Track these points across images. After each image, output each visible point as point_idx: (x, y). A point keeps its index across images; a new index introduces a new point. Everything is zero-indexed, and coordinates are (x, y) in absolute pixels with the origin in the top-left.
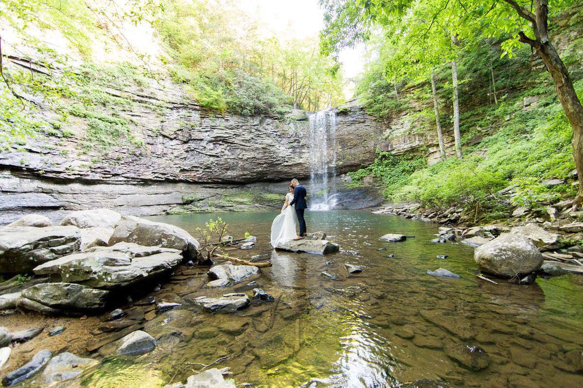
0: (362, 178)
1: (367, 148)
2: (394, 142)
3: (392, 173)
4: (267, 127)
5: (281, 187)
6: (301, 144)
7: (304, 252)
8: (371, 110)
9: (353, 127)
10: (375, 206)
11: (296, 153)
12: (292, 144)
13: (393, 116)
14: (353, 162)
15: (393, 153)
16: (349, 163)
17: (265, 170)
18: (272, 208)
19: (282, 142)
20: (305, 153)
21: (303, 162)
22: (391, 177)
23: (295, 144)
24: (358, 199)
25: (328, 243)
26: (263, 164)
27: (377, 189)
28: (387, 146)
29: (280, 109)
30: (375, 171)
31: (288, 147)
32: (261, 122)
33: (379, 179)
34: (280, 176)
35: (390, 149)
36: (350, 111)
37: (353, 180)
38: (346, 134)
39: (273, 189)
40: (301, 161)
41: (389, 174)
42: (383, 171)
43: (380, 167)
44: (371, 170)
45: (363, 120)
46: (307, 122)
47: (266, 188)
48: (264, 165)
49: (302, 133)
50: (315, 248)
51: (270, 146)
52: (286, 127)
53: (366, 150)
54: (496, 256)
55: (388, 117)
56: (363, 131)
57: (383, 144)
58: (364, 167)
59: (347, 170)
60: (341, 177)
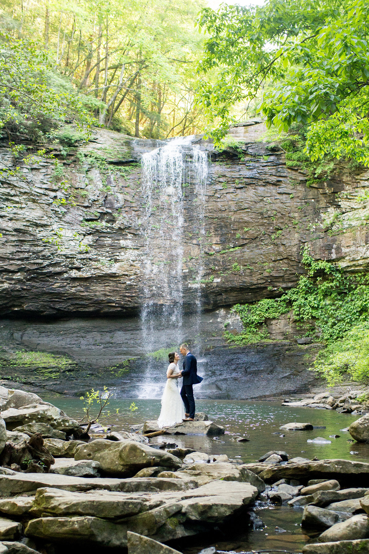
0: (267, 321)
1: (282, 249)
2: (345, 241)
3: (338, 313)
4: (30, 176)
5: (58, 334)
6: (116, 226)
7: (183, 434)
8: (295, 156)
9: (250, 194)
10: (295, 392)
11: (103, 246)
12: (93, 224)
13: (345, 179)
14: (247, 279)
15: (342, 265)
16: (237, 282)
17: (18, 287)
19: (68, 218)
20: (125, 248)
21: (120, 272)
22: (334, 324)
23: (102, 224)
24: (256, 373)
25: (212, 424)
26: (14, 272)
27: (301, 350)
28: (329, 248)
29: (67, 131)
30: (300, 307)
31: (83, 230)
32: (17, 162)
33: (307, 326)
34: (57, 306)
35: (334, 256)
36: (245, 153)
37: (247, 324)
38: (233, 208)
39: (35, 340)
40: (115, 269)
41: (331, 316)
42: (317, 308)
43: (311, 298)
44: (290, 303)
45: (274, 179)
46: (136, 170)
47: (17, 335)
48: (18, 276)
49: (120, 197)
50: (196, 430)
51: (37, 225)
52: (80, 180)
53: (280, 254)
55: (333, 179)
56: (274, 207)
57: (320, 243)
58: (272, 296)
59: (232, 299)
60: (216, 316)
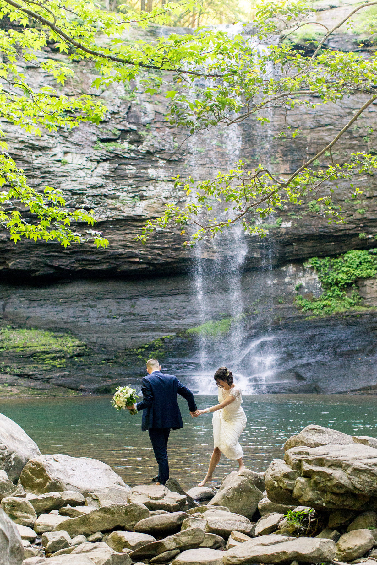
0: (358, 282)
5: (55, 303)
6: (143, 148)
11: (123, 177)
12: (111, 146)
14: (330, 222)
16: (315, 228)
18: (38, 384)
19: (76, 138)
20: (155, 180)
21: (147, 214)
23: (123, 146)
31: (96, 154)
34: (56, 263)
36: (325, 47)
37: (327, 286)
38: (309, 124)
39: (23, 311)
40: (141, 209)
49: (149, 108)
51: (33, 148)
56: (369, 123)
58: (365, 246)
59: (306, 250)
60: (282, 275)
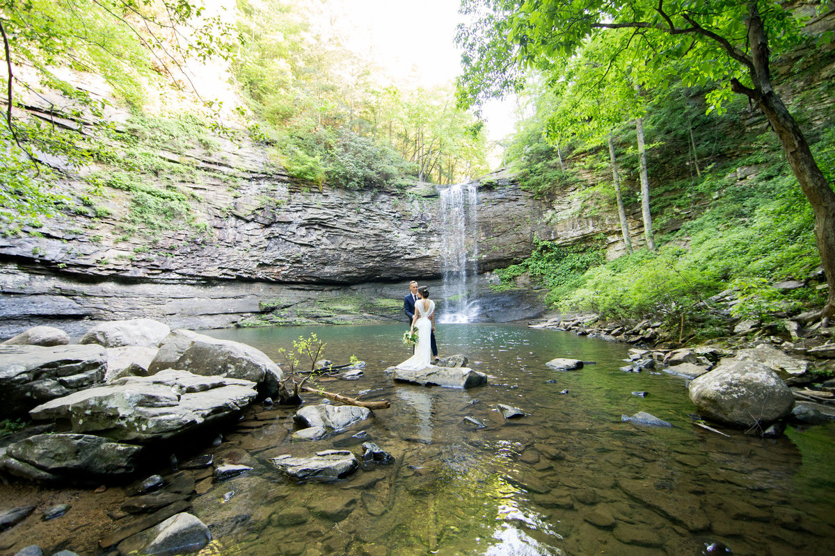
0: (514, 277)
1: (521, 236)
2: (558, 228)
3: (557, 271)
4: (381, 206)
5: (400, 289)
6: (428, 230)
7: (435, 385)
8: (526, 183)
9: (501, 207)
10: (533, 318)
11: (421, 241)
12: (415, 230)
13: (557, 192)
14: (502, 255)
15: (558, 242)
16: (496, 257)
17: (378, 265)
18: (387, 319)
19: (402, 227)
20: (433, 242)
21: (431, 255)
22: (555, 277)
23: (420, 230)
24: (509, 307)
25: (471, 372)
26: (375, 257)
27: (535, 293)
28: (549, 233)
29: (400, 181)
30: (533, 268)
31: (410, 233)
32: (373, 199)
33: (538, 279)
34: (399, 275)
35: (553, 238)
36: (497, 185)
37: (502, 280)
38: (492, 216)
39: (388, 293)
40: (429, 253)
41: (553, 272)
42: (544, 269)
43: (539, 263)
44: (527, 266)
45: (514, 197)
46: (437, 200)
47: (379, 290)
48: (377, 259)
49: (430, 214)
50: (452, 380)
51: (386, 232)
52: (408, 207)
53: (520, 239)
54: (723, 393)
55: (550, 194)
56: (515, 213)
57: (544, 231)
58: (516, 263)
59: (493, 266)
60: (485, 276)
